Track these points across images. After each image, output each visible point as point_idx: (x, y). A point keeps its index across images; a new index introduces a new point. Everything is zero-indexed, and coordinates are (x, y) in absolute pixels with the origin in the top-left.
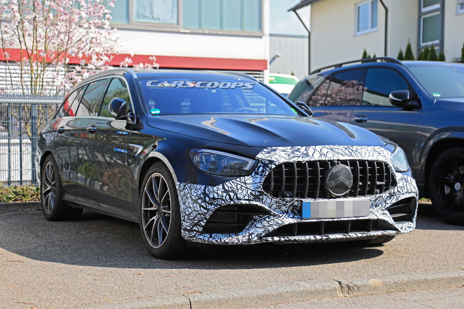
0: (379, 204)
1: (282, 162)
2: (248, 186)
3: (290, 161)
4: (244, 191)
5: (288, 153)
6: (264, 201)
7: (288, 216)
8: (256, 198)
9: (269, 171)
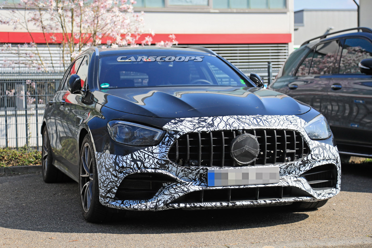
0: (292, 172)
1: (186, 132)
2: (155, 155)
3: (194, 131)
4: (151, 160)
5: (194, 124)
6: (170, 169)
7: (195, 184)
8: (162, 166)
9: (174, 141)
